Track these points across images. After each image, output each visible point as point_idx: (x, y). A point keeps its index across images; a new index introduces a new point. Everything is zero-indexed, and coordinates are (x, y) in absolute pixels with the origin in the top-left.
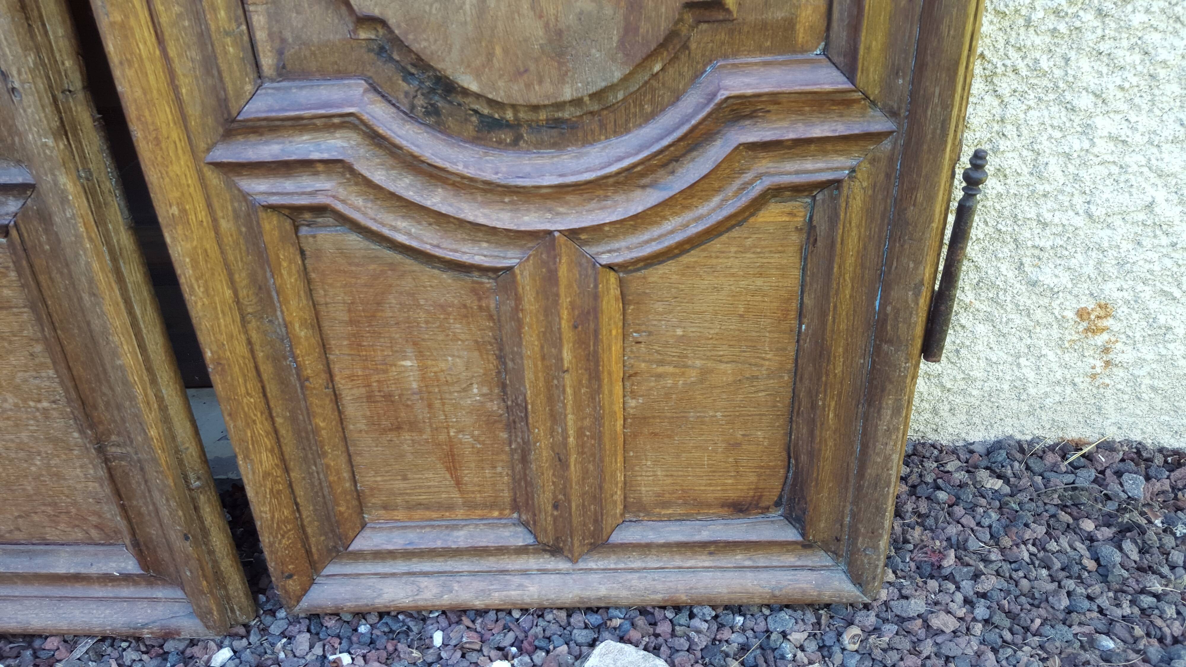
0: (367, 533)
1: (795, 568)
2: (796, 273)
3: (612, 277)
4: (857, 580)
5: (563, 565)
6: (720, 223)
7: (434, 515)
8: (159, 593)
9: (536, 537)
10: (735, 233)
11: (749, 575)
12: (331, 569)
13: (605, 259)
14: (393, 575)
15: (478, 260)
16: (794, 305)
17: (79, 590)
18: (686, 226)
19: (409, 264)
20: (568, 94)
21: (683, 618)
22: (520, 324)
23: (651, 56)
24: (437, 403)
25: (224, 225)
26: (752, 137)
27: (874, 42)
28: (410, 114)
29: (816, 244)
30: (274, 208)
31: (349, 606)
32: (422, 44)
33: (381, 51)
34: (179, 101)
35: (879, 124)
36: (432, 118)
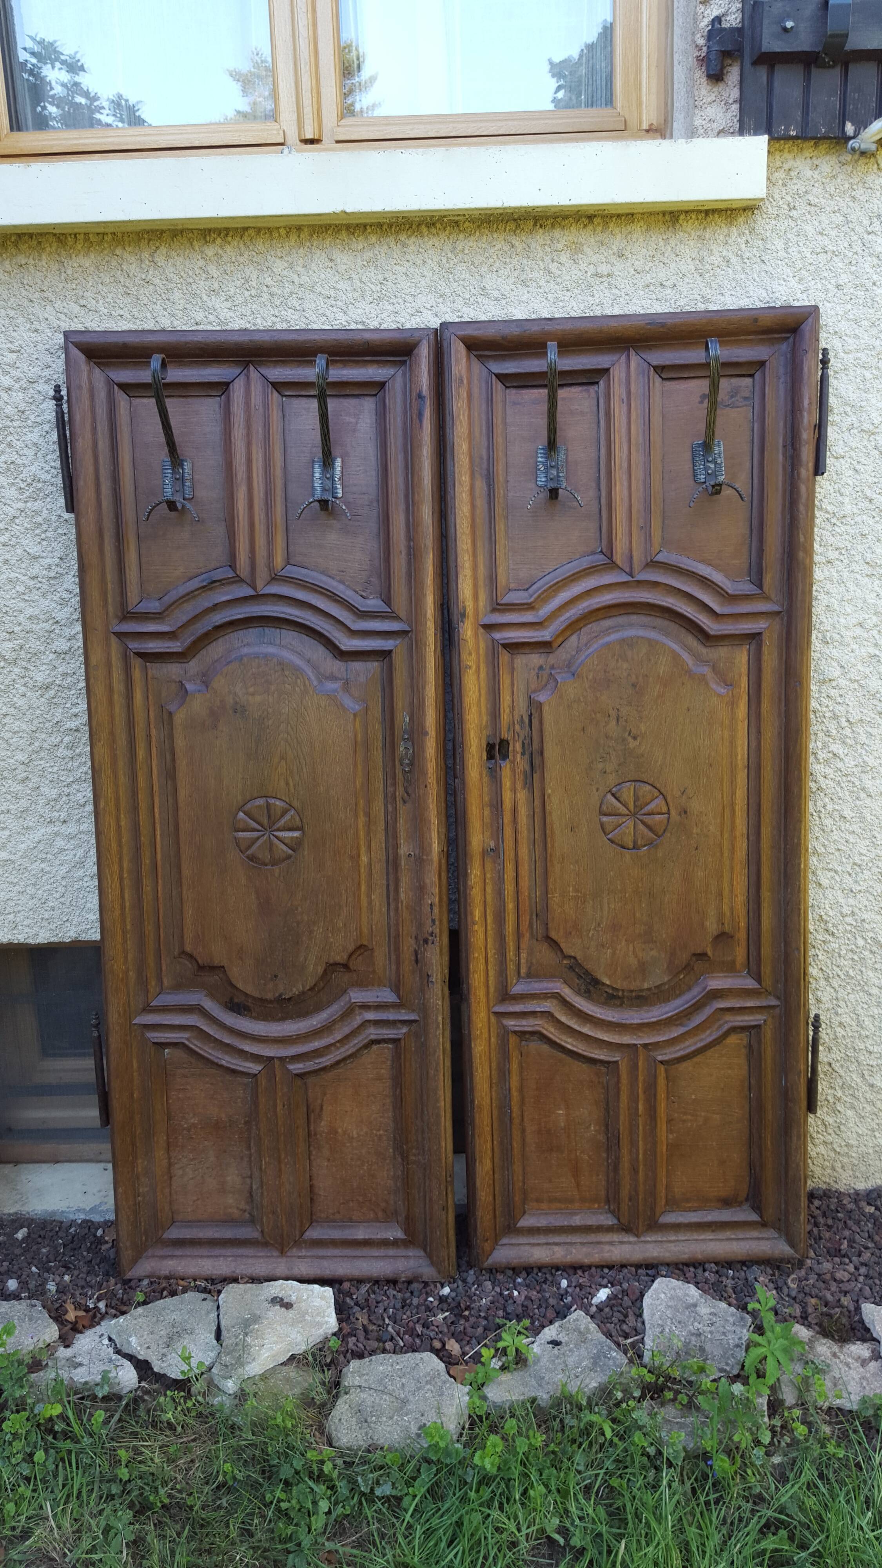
0: (526, 1217)
1: (758, 1239)
2: (746, 1068)
3: (662, 1068)
4: (792, 1245)
5: (633, 1239)
6: (711, 1043)
7: (563, 1206)
8: (410, 1253)
9: (619, 1220)
10: (717, 1047)
11: (735, 1243)
12: (504, 1241)
13: (660, 1058)
14: (538, 1244)
15: (602, 1057)
16: (747, 1084)
17: (366, 1251)
18: (696, 1043)
19: (568, 1060)
20: (646, 986)
21: (700, 1271)
22: (619, 1089)
23: (679, 972)
24: (572, 1136)
25: (493, 1040)
26: (722, 1005)
27: (767, 970)
28: (578, 992)
29: (753, 1054)
30: (515, 1032)
31: (515, 1262)
32: (589, 966)
33: (571, 968)
34: (488, 987)
35: (773, 1002)
36: (587, 994)
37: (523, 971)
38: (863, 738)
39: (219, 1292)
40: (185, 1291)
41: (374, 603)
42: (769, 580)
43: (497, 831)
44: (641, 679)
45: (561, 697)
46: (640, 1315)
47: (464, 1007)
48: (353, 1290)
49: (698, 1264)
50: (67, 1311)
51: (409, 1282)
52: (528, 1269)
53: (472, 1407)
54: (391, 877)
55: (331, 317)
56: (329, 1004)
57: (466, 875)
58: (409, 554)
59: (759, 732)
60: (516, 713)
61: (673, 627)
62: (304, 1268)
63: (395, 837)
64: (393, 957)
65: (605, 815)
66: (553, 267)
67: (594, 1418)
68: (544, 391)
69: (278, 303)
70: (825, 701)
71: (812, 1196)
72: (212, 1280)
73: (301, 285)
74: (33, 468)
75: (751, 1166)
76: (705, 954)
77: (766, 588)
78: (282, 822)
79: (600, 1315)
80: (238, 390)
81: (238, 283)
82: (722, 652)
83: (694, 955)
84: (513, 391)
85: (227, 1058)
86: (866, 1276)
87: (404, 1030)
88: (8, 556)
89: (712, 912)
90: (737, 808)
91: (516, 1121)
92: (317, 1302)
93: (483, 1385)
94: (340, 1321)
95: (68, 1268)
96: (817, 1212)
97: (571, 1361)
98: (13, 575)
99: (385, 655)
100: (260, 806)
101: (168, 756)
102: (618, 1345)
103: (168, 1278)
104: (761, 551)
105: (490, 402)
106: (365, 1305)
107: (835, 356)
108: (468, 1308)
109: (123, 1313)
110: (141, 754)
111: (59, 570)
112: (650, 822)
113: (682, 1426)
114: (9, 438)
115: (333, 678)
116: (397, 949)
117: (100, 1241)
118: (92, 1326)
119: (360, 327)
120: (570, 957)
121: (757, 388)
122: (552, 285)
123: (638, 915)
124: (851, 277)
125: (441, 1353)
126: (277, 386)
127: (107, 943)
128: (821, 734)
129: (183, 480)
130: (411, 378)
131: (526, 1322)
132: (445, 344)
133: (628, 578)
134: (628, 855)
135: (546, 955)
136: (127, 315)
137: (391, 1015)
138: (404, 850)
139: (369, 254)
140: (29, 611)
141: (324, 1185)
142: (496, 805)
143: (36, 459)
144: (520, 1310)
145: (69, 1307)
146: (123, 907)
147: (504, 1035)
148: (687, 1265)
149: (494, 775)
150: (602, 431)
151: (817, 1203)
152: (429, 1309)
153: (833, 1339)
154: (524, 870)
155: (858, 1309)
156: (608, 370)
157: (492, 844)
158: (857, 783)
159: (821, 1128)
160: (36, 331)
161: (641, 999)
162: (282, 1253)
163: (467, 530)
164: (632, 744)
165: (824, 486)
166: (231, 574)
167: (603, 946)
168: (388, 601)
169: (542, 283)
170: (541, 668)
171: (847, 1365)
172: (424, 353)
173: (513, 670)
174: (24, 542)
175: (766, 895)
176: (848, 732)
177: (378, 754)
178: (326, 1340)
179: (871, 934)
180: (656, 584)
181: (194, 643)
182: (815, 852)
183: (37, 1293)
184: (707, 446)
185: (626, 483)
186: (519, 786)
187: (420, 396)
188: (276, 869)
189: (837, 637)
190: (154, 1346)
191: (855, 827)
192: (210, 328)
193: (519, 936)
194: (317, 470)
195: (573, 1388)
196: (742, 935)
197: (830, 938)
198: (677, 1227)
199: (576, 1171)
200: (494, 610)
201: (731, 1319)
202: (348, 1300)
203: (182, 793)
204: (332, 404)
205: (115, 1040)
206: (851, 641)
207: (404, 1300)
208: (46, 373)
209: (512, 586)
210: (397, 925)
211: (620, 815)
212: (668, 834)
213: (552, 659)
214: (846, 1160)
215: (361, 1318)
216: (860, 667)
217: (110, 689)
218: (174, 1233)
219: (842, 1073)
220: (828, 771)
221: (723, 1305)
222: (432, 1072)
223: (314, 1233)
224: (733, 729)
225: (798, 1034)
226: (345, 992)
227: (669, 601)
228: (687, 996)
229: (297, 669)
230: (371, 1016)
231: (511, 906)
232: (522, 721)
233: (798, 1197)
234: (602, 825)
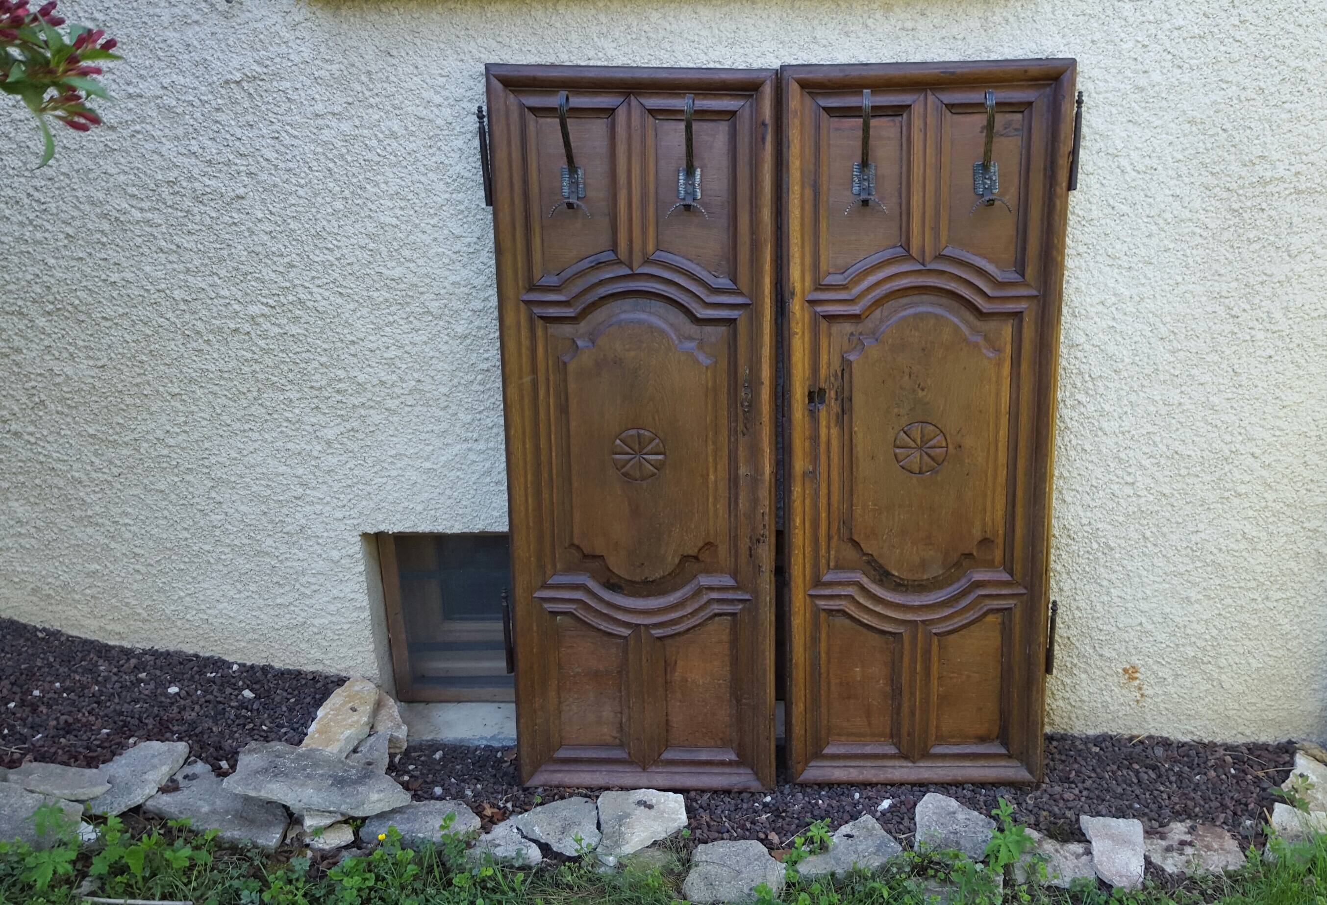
0: (830, 747)
1: (1005, 767)
2: (1000, 640)
3: (936, 639)
4: (1031, 772)
5: (910, 764)
6: (974, 620)
7: (858, 739)
8: (741, 771)
9: (900, 750)
10: (979, 624)
11: (987, 770)
12: (813, 764)
13: (934, 631)
14: (838, 767)
15: (890, 630)
16: (1000, 652)
17: (707, 769)
18: (962, 621)
19: (865, 631)
20: (925, 577)
21: (960, 789)
22: (902, 654)
23: (950, 568)
24: (866, 687)
25: (808, 615)
26: (983, 593)
27: (1018, 567)
28: (874, 581)
29: (1006, 630)
30: (824, 610)
31: (820, 779)
32: (881, 561)
33: (868, 562)
34: (804, 576)
35: (1023, 591)
36: (880, 583)
37: (832, 564)
38: (1101, 390)
39: (597, 797)
40: (571, 796)
41: (724, 282)
42: (1030, 272)
43: (815, 458)
44: (929, 345)
45: (867, 357)
46: (913, 819)
47: (786, 590)
48: (698, 797)
49: (959, 784)
50: (484, 809)
51: (740, 793)
52: (830, 785)
53: (788, 876)
54: (733, 492)
55: (695, 57)
56: (683, 586)
57: (790, 491)
58: (752, 244)
59: (1019, 387)
60: (831, 368)
61: (955, 304)
62: (661, 781)
63: (736, 462)
64: (733, 552)
65: (898, 447)
66: (870, 22)
67: (875, 885)
68: (860, 121)
69: (653, 44)
70: (1073, 361)
71: (1050, 738)
72: (591, 789)
73: (671, 32)
74: (458, 168)
75: (1001, 713)
76: (971, 554)
77: (1027, 277)
78: (650, 447)
79: (884, 818)
80: (621, 116)
81: (622, 29)
82: (992, 325)
83: (963, 554)
84: (836, 119)
85: (605, 624)
86: (1087, 797)
87: (740, 607)
88: (436, 235)
89: (977, 523)
90: (1001, 443)
91: (824, 676)
92: (672, 805)
93: (796, 862)
94: (689, 818)
95: (478, 780)
96: (1055, 750)
97: (860, 848)
98: (440, 250)
99: (732, 322)
100: (632, 436)
101: (563, 397)
102: (895, 838)
103: (557, 787)
104: (1024, 249)
105: (818, 128)
106: (707, 808)
107: (1089, 96)
108: (784, 811)
109: (526, 811)
110: (542, 393)
111: (477, 247)
112: (933, 454)
113: (938, 893)
114: (439, 144)
115: (690, 338)
116: (736, 546)
117: (501, 761)
118: (503, 820)
119: (718, 66)
120: (868, 554)
121: (1026, 122)
122: (868, 36)
123: (921, 524)
124: (1104, 35)
125: (765, 841)
126: (652, 112)
127: (515, 536)
128: (1069, 386)
129: (577, 183)
130: (757, 110)
131: (828, 820)
132: (784, 82)
133: (922, 267)
134: (915, 478)
135: (849, 553)
136: (534, 50)
137: (730, 596)
138: (743, 471)
139: (727, 9)
140: (453, 278)
141: (677, 720)
142: (815, 439)
143: (460, 161)
144: (823, 813)
145: (487, 806)
146: (527, 510)
147: (816, 612)
148: (950, 784)
149: (813, 415)
150: (904, 153)
151: (1055, 743)
152: (755, 812)
153: (1057, 840)
154: (835, 488)
155: (1078, 820)
156: (910, 106)
157: (811, 469)
158: (1096, 424)
159: (1061, 687)
160: (462, 60)
161: (921, 587)
162: (644, 769)
163: (798, 228)
165: (1075, 198)
166: (612, 257)
167: (893, 547)
168: (734, 281)
169: (861, 34)
170: (852, 334)
171: (1066, 857)
172: (768, 90)
173: (830, 335)
174: (449, 225)
175: (1019, 510)
176: (1090, 385)
177: (724, 398)
178: (679, 831)
179: (1104, 540)
180: (942, 272)
181: (584, 309)
182: (1061, 476)
183: (459, 796)
184: (985, 167)
185: (921, 194)
186: (832, 424)
187: (764, 124)
188: (644, 484)
189: (1084, 312)
190: (552, 833)
191: (1094, 458)
192: (599, 63)
193: (829, 538)
194: (682, 177)
195: (861, 865)
196: (1000, 541)
197: (1071, 542)
198: (944, 756)
199: (868, 714)
200: (816, 289)
201: (981, 823)
202: (694, 804)
203: (573, 425)
204: (695, 126)
205: (520, 610)
206: (1094, 315)
207: (736, 805)
208: (469, 94)
209: (831, 270)
210: (736, 528)
211: (910, 448)
212: (946, 463)
213: (860, 328)
214: (1079, 712)
215: (706, 817)
216: (1101, 335)
217: (519, 343)
218: (562, 754)
219: (1078, 645)
220: (1074, 414)
221: (976, 813)
222: (760, 639)
223: (668, 755)
224: (998, 383)
225: (1040, 615)
226: (695, 576)
227: (952, 286)
228: (956, 586)
229: (662, 332)
230: (715, 595)
231: (824, 515)
232: (836, 374)
233: (1036, 737)
234: (896, 455)
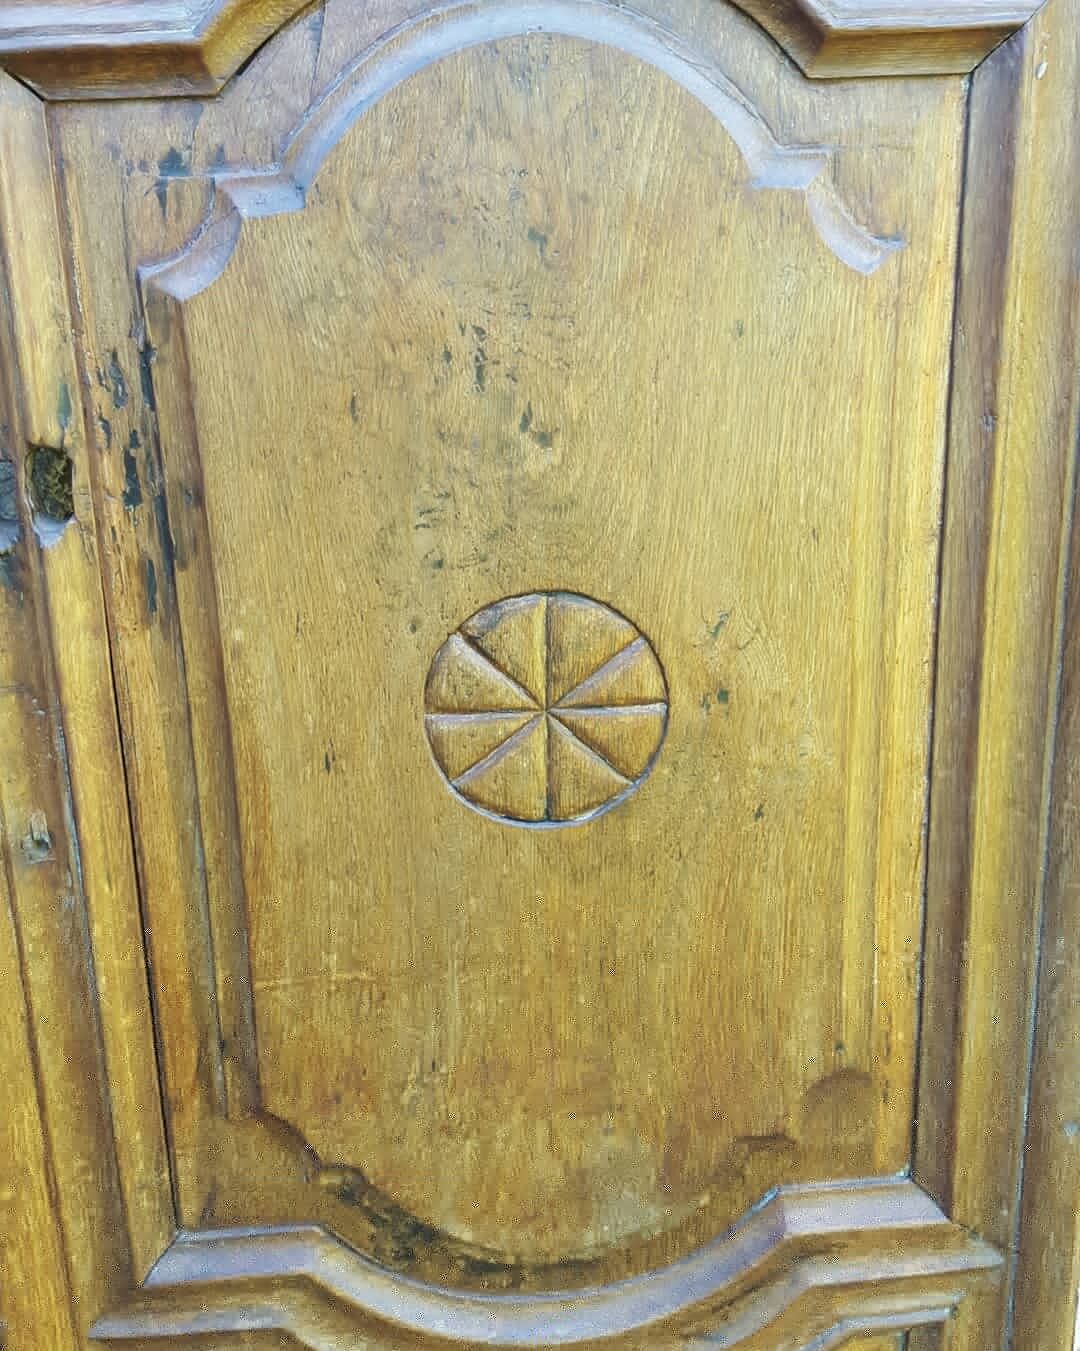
23: (698, 1190)
27: (968, 1170)
28: (372, 1265)
32: (404, 1193)
33: (347, 1196)
34: (68, 1269)
35: (984, 1256)
37: (190, 1209)
43: (53, 777)
44: (563, 210)
45: (257, 282)
59: (990, 413)
60: (87, 341)
65: (445, 710)
76: (780, 1135)
83: (748, 1138)
89: (807, 1015)
90: (900, 675)
112: (602, 733)
120: (338, 1167)
123: (564, 1029)
134: (527, 840)
135: (258, 1163)
157: (39, 828)
164: (536, 461)
167: (447, 1130)
170: (171, 161)
175: (980, 950)
186: (126, 615)
196: (898, 1070)
211: (501, 709)
212: (662, 770)
213: (213, 126)
232: (115, 373)
234: (437, 745)
